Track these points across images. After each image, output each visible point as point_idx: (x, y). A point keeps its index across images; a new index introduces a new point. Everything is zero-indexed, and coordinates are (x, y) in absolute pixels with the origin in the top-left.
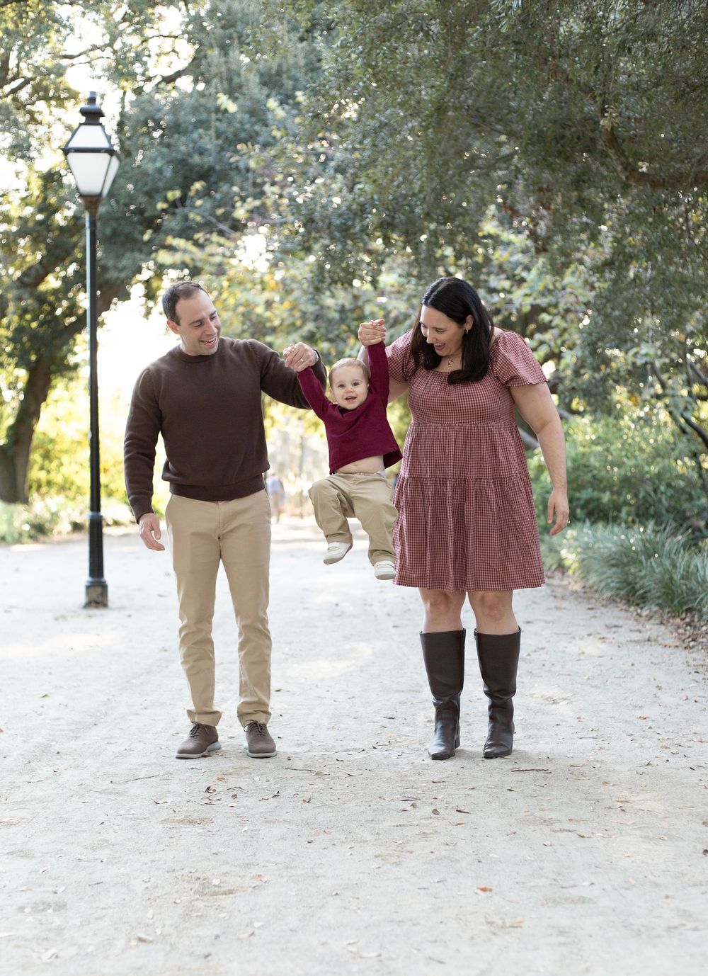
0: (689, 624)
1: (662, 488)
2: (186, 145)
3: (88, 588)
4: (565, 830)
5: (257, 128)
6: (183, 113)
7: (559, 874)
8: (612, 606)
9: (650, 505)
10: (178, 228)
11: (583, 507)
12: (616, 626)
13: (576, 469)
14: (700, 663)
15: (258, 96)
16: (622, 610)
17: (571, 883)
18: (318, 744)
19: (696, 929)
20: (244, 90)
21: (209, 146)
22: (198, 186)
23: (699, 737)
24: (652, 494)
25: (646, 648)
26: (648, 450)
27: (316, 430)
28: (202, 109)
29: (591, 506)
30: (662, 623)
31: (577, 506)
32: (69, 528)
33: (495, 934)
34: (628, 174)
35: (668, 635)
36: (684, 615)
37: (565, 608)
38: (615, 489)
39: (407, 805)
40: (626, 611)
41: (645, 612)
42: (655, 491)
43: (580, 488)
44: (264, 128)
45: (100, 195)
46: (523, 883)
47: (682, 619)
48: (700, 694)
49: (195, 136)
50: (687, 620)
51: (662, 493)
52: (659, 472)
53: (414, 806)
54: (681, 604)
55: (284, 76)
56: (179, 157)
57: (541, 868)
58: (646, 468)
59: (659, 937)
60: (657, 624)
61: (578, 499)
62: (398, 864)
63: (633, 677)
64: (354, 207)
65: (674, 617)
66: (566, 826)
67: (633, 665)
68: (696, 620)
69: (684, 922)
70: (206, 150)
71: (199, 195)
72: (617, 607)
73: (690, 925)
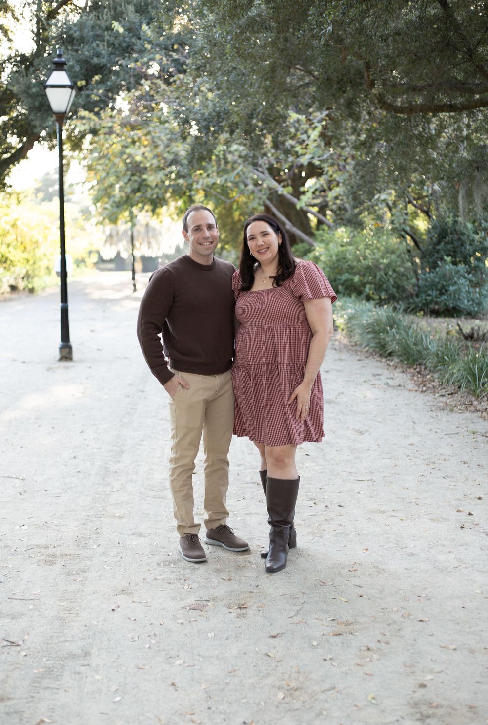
0: (419, 373)
1: (390, 273)
2: (89, 51)
3: (61, 349)
4: (392, 516)
5: (133, 40)
6: (86, 30)
7: (398, 541)
8: (371, 357)
9: (384, 283)
10: (83, 103)
11: (342, 285)
12: (378, 375)
13: (338, 261)
14: (432, 403)
15: (134, 20)
16: (377, 361)
17: (405, 546)
18: (249, 464)
19: (466, 568)
20: (125, 16)
21: (103, 52)
22: (97, 77)
23: (444, 457)
24: (384, 276)
25: (399, 392)
26: (382, 248)
27: (157, 218)
28: (97, 28)
29: (347, 284)
30: (403, 372)
31: (339, 284)
32: (8, 289)
33: (379, 572)
34: (381, 105)
35: (409, 382)
36: (415, 367)
37: (344, 360)
38: (362, 273)
39: (311, 503)
40: (381, 361)
41: (392, 363)
42: (386, 274)
43: (341, 273)
44: (138, 41)
45: (65, 112)
46: (383, 546)
47: (415, 369)
48: (437, 427)
49: (94, 45)
50: (418, 370)
51: (390, 276)
52: (389, 263)
53: (315, 503)
54: (415, 360)
55: (150, 7)
56: (84, 58)
57: (388, 538)
58: (381, 261)
59: (451, 572)
60: (401, 372)
61: (340, 280)
62: (321, 537)
63: (398, 415)
64: (213, 114)
65: (409, 368)
66: (393, 514)
67: (396, 405)
68: (423, 370)
69: (460, 564)
70: (101, 54)
71: (98, 83)
72: (374, 358)
73: (463, 566)
